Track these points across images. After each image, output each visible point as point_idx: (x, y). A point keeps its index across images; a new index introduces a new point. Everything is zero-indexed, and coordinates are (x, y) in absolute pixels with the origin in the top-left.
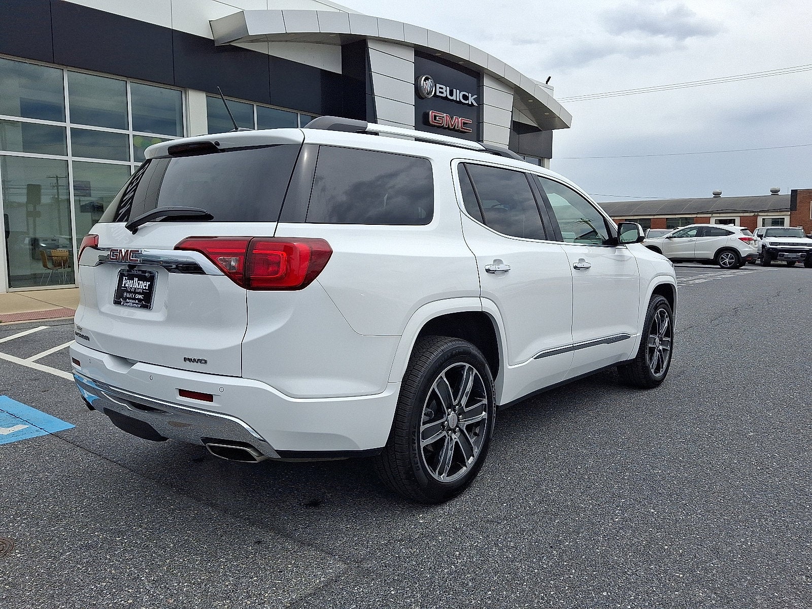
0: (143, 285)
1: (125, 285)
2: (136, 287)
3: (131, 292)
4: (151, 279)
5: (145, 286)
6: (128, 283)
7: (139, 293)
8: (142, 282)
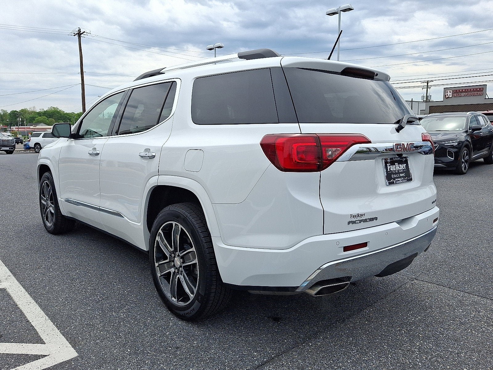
0: (402, 167)
1: (390, 169)
2: (398, 169)
3: (396, 174)
4: (406, 162)
5: (404, 167)
6: (392, 168)
7: (402, 173)
8: (401, 165)
